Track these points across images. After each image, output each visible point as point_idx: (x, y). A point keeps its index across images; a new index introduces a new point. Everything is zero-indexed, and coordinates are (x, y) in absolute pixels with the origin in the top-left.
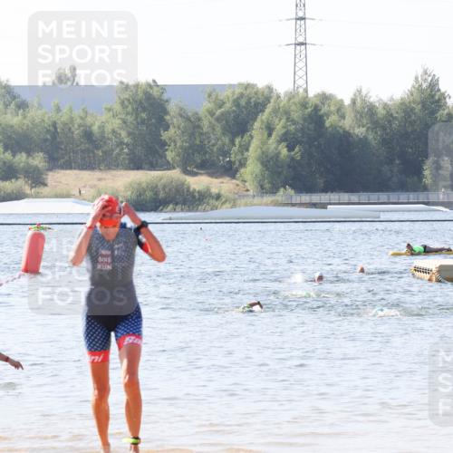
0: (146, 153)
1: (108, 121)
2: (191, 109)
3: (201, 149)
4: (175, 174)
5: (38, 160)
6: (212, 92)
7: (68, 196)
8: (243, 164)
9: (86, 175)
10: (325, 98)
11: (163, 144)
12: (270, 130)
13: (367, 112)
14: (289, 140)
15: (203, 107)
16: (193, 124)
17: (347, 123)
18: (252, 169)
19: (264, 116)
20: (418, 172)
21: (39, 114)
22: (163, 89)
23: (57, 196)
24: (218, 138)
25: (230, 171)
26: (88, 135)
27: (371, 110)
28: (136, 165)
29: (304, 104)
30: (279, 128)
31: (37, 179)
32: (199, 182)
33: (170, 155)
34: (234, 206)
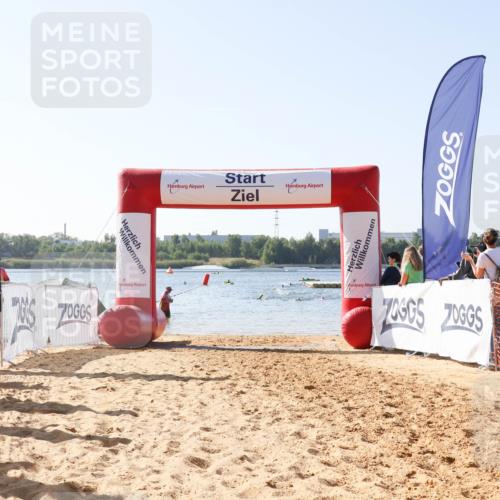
0: (235, 253)
1: (225, 245)
2: (247, 241)
3: (250, 252)
4: (243, 259)
5: (207, 255)
6: (252, 237)
7: (214, 264)
8: (261, 256)
9: (220, 259)
10: (283, 239)
11: (240, 252)
12: (268, 247)
13: (294, 243)
14: (273, 250)
15: (250, 241)
16: (248, 245)
17: (289, 245)
18: (263, 257)
19: (267, 243)
20: (308, 259)
21: (206, 242)
22: (241, 236)
23: (212, 264)
24: (254, 250)
25: (258, 258)
26: (220, 248)
27: (295, 242)
28: (233, 256)
29: (278, 240)
30: (271, 246)
31: (207, 260)
32: (249, 261)
33: (242, 254)
34: (258, 266)
